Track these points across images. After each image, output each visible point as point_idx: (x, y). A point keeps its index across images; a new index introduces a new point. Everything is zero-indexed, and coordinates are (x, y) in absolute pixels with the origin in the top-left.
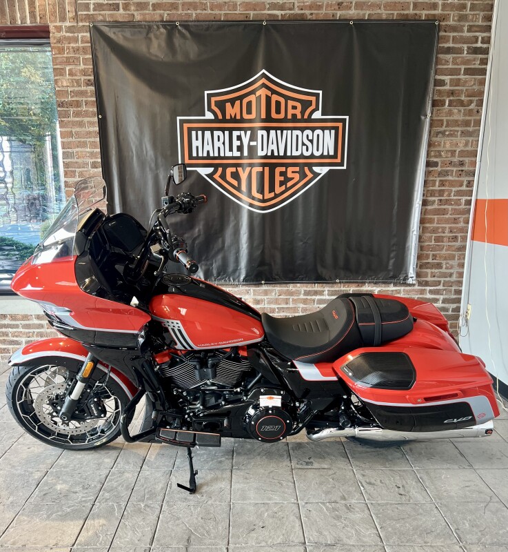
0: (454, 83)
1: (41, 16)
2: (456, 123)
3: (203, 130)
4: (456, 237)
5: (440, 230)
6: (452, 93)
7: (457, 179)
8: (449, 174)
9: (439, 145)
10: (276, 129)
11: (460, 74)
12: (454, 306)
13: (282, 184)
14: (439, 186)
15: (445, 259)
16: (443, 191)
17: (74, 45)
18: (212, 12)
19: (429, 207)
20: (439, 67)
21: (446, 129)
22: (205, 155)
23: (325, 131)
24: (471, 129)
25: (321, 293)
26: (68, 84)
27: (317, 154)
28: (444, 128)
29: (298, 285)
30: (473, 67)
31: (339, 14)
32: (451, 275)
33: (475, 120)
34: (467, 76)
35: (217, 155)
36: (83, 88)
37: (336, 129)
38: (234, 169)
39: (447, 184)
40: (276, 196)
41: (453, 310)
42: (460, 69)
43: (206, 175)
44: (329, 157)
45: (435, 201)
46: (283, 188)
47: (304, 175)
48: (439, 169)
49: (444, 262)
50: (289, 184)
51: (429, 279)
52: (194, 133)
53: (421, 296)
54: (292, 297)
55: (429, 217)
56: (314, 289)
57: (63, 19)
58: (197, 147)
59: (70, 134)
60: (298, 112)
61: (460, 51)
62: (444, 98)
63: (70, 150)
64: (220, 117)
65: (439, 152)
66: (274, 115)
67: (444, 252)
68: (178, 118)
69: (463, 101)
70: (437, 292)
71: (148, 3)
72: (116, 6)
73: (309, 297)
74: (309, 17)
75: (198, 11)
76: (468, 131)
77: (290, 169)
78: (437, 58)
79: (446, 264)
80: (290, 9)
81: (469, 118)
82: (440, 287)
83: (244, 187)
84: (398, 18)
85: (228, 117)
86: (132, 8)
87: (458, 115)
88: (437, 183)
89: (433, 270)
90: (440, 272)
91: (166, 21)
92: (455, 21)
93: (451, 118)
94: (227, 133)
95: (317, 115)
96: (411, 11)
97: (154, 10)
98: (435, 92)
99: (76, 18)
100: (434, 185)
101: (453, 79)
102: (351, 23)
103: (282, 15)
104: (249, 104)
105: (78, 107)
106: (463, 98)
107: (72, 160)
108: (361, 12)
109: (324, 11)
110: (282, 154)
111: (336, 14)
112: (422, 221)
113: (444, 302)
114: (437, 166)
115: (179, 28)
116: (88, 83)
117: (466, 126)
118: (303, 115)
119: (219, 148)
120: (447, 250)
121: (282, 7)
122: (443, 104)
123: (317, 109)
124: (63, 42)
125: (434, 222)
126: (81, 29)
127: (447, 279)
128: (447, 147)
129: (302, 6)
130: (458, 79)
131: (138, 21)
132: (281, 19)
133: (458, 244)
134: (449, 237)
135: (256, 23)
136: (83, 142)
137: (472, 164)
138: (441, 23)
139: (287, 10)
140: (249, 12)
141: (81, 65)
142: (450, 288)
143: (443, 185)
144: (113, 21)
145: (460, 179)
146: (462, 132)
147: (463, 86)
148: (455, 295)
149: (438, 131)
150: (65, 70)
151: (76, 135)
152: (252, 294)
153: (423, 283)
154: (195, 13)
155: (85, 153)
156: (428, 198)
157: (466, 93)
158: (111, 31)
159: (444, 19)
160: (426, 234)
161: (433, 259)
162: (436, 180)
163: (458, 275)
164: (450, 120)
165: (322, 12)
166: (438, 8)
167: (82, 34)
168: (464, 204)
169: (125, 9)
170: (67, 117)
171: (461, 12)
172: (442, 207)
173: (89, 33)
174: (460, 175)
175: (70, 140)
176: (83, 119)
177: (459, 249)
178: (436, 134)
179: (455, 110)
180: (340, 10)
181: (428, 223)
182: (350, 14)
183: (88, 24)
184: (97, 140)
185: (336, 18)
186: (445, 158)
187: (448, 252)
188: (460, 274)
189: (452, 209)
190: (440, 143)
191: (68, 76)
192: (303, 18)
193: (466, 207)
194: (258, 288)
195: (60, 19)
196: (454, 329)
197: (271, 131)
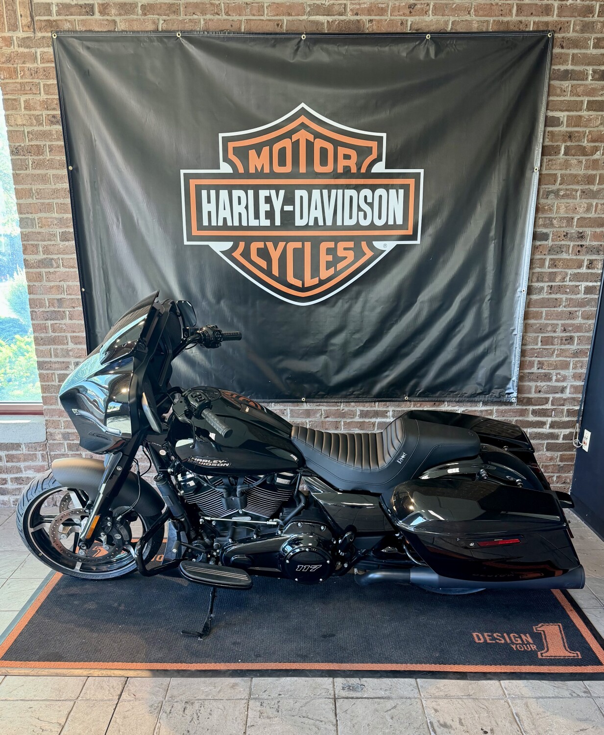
0: (571, 121)
2: (574, 179)
3: (217, 188)
4: (571, 338)
5: (549, 328)
6: (570, 136)
7: (575, 257)
8: (564, 250)
9: (551, 210)
10: (321, 187)
11: (581, 110)
12: (567, 431)
13: (329, 265)
14: (549, 268)
15: (556, 368)
16: (555, 274)
17: (31, 66)
18: (227, 17)
19: (534, 297)
20: (551, 98)
21: (560, 187)
22: (221, 223)
23: (390, 190)
24: (595, 188)
25: (384, 414)
26: (24, 122)
27: (379, 223)
28: (557, 186)
29: (353, 404)
30: (600, 98)
31: (410, 20)
32: (563, 390)
33: (600, 175)
34: (591, 113)
35: (238, 225)
36: (46, 128)
37: (406, 188)
38: (261, 245)
39: (561, 263)
40: (322, 282)
41: (565, 437)
42: (582, 102)
43: (222, 252)
45: (542, 288)
46: (331, 271)
48: (550, 242)
49: (554, 372)
50: (340, 266)
51: (533, 395)
52: (204, 193)
53: (520, 418)
54: (342, 421)
55: (534, 309)
56: (374, 409)
57: (14, 27)
58: (209, 213)
59: (29, 193)
60: (352, 163)
61: (582, 76)
62: (558, 143)
63: (30, 216)
64: (241, 170)
65: (550, 219)
66: (318, 168)
67: (554, 358)
68: (182, 172)
69: (585, 147)
70: (544, 413)
71: (136, 5)
72: (89, 9)
73: (367, 420)
74: (368, 25)
75: (208, 17)
76: (592, 191)
77: (341, 245)
78: (549, 85)
79: (557, 374)
80: (341, 14)
81: (594, 172)
82: (549, 406)
83: (275, 272)
84: (496, 28)
85: (252, 170)
86: (113, 11)
87: (578, 167)
88: (547, 263)
89: (539, 384)
90: (548, 386)
91: (163, 31)
92: (576, 31)
93: (568, 172)
94: (251, 193)
95: (380, 168)
96: (514, 18)
97: (145, 14)
98: (547, 133)
99: (32, 26)
100: (542, 265)
101: (572, 116)
102: (428, 36)
103: (328, 21)
104: (282, 152)
105: (37, 156)
106: (585, 143)
107: (33, 230)
108: (442, 19)
109: (388, 17)
111: (407, 21)
112: (526, 316)
113: (552, 426)
114: (547, 239)
115: (185, 42)
116: (52, 121)
117: (588, 183)
118: (359, 169)
119: (240, 214)
120: (557, 356)
121: (328, 12)
122: (557, 152)
123: (379, 159)
124: (14, 62)
125: (541, 317)
126: (39, 43)
127: (558, 396)
128: (562, 213)
129: (358, 9)
130: (580, 116)
131: (123, 31)
132: (328, 31)
133: (574, 347)
134: (562, 337)
135: (293, 36)
136: (49, 204)
137: (595, 236)
138: (556, 35)
139: (336, 15)
140: (281, 18)
141: (42, 95)
142: (562, 407)
143: (555, 266)
144: (85, 31)
145: (579, 257)
146: (583, 192)
147: (586, 127)
148: (568, 416)
149: (550, 189)
150: (20, 101)
151: (38, 195)
152: (289, 415)
153: (525, 401)
154: (204, 19)
155: (51, 220)
156: (533, 284)
157: (590, 137)
158: (83, 45)
159: (560, 29)
160: (529, 334)
161: (538, 369)
162: (545, 259)
163: (572, 390)
164: (566, 175)
165: (386, 18)
166: (553, 13)
167: (42, 49)
168: (583, 292)
169: (102, 13)
170: (24, 168)
171: (586, 19)
172: (553, 296)
173: (52, 48)
174: (579, 251)
175: (30, 201)
176: (47, 171)
177: (576, 354)
178: (547, 195)
179: (573, 161)
180: (412, 16)
181: (533, 318)
182: (426, 21)
183: (50, 34)
184: (68, 201)
185: (407, 27)
186: (558, 227)
187: (560, 359)
188: (575, 389)
189: (567, 299)
190: (552, 206)
191: (23, 110)
192: (358, 28)
193: (586, 296)
194: (297, 408)
195: (8, 27)
196: (566, 463)
197: (314, 191)
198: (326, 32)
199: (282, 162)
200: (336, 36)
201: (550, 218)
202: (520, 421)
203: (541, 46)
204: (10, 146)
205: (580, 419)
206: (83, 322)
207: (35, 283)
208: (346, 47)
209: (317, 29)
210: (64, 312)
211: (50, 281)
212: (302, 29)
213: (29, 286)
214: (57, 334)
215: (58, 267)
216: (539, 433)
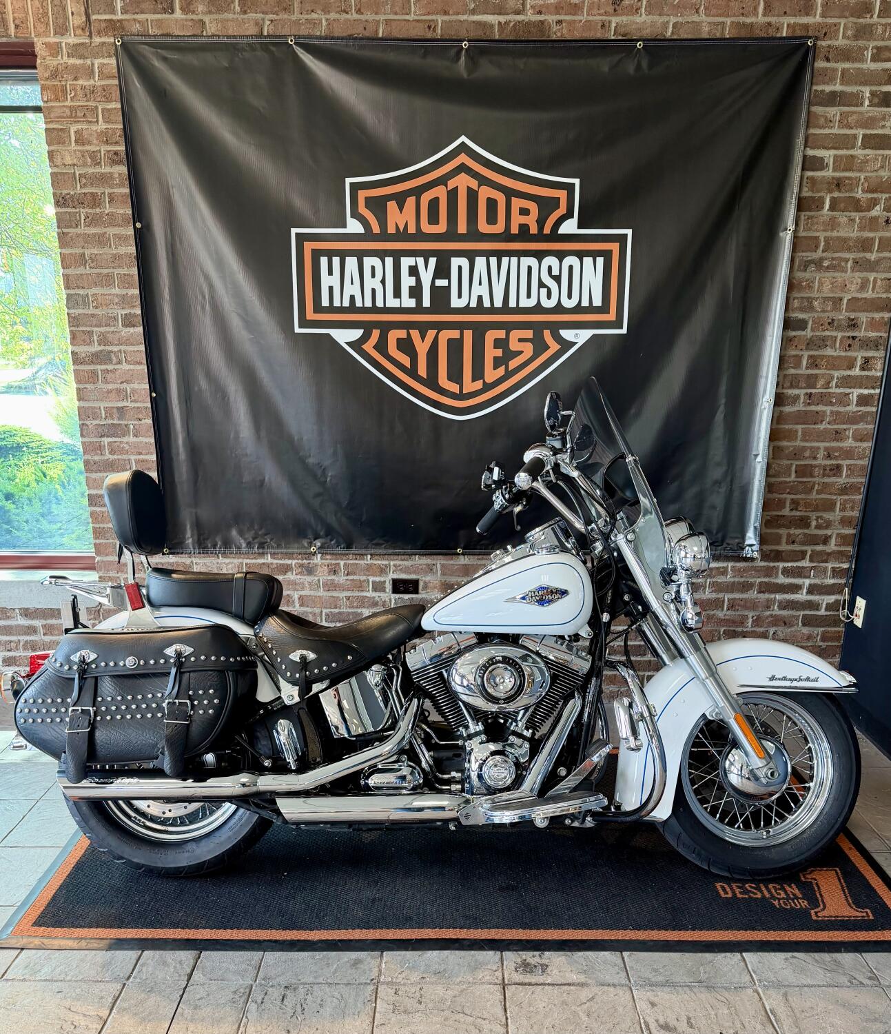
0: (839, 163)
1: (17, 22)
2: (844, 244)
3: (343, 255)
4: (838, 467)
5: (807, 454)
6: (838, 184)
7: (843, 354)
8: (829, 343)
9: (810, 287)
10: (487, 254)
11: (853, 147)
12: (831, 599)
13: (497, 363)
14: (807, 368)
15: (816, 509)
16: (816, 377)
17: (85, 83)
18: (359, 17)
19: (787, 409)
20: (812, 131)
21: (824, 255)
22: (346, 303)
23: (585, 259)
24: (873, 256)
26: (75, 161)
27: (568, 304)
28: (819, 254)
30: (880, 132)
31: (615, 21)
33: (880, 239)
34: (868, 151)
35: (371, 306)
36: (105, 169)
37: (607, 255)
38: (402, 334)
39: (824, 362)
40: (487, 387)
41: (829, 607)
42: (855, 137)
44: (591, 309)
45: (798, 397)
46: (501, 371)
47: (540, 347)
48: (808, 333)
49: (813, 515)
50: (513, 364)
51: (784, 547)
52: (324, 261)
53: (766, 580)
55: (787, 427)
57: (62, 30)
58: (331, 289)
59: (82, 260)
60: (531, 221)
61: (856, 100)
62: (821, 194)
63: (81, 292)
64: (376, 229)
65: (810, 300)
66: (483, 227)
67: (814, 496)
68: (294, 231)
69: (858, 200)
70: (800, 573)
72: (167, 5)
74: (555, 28)
75: (333, 16)
76: (869, 261)
77: (515, 335)
78: (809, 113)
79: (817, 520)
80: (517, 13)
81: (871, 235)
82: (806, 563)
83: (422, 371)
84: (734, 34)
85: (391, 229)
86: (201, 8)
87: (849, 228)
88: (804, 363)
89: (792, 531)
90: (805, 534)
91: (269, 36)
92: (848, 38)
93: (835, 234)
94: (389, 261)
95: (570, 227)
96: (761, 19)
97: (245, 12)
98: (805, 180)
99: (87, 27)
100: (797, 365)
101: (841, 156)
102: (639, 45)
103: (499, 23)
104: (434, 204)
105: (92, 208)
106: (859, 194)
107: (85, 311)
108: (660, 20)
109: (583, 17)
110: (498, 303)
111: (610, 22)
112: (774, 436)
113: (810, 592)
114: (804, 328)
115: (300, 52)
116: (114, 159)
117: (864, 251)
118: (541, 227)
119: (374, 291)
120: (818, 492)
121: (500, 9)
122: (820, 207)
123: (569, 215)
124: (63, 77)
125: (796, 438)
126: (99, 51)
127: (820, 548)
128: (827, 291)
129: (541, 6)
130: (851, 156)
131: (213, 36)
132: (499, 36)
133: (843, 480)
134: (825, 466)
135: (449, 44)
136: (107, 275)
137: (873, 325)
138: (819, 43)
139: (512, 13)
140: (433, 17)
141: (100, 123)
142: (824, 565)
143: (816, 365)
144: (161, 35)
145: (849, 354)
146: (856, 262)
147: (861, 171)
148: (833, 577)
149: (809, 258)
150: (69, 132)
151: (92, 262)
152: (439, 572)
153: (772, 555)
154: (327, 20)
155: (110, 297)
156: (785, 391)
157: (866, 185)
158: (157, 54)
159: (825, 34)
160: (778, 462)
161: (792, 510)
162: (802, 355)
163: (839, 540)
164: (832, 238)
165: (580, 18)
166: (815, 13)
167: (100, 60)
168: (855, 403)
169: (185, 10)
170: (74, 225)
171: (861, 20)
172: (813, 408)
173: (114, 58)
174: (850, 346)
175: (81, 270)
176: (106, 230)
177: (844, 490)
178: (805, 266)
179: (842, 218)
180: (617, 15)
181: (784, 438)
182: (637, 23)
183: (112, 40)
184: (134, 271)
185: (610, 30)
186: (820, 311)
187: (823, 496)
188: (843, 539)
189: (832, 412)
190: (812, 282)
191: (73, 144)
192: (542, 31)
193: (859, 409)
194: (451, 562)
195: (55, 29)
196: (830, 644)
197: (477, 258)
198: (497, 37)
199: (434, 219)
200: (511, 45)
201: (808, 298)
202: (766, 583)
203: (797, 58)
204: (54, 194)
205: (851, 581)
206: (153, 440)
207: (88, 386)
208: (524, 60)
209: (485, 34)
210: (126, 426)
211: (106, 381)
212: (463, 34)
213: (78, 390)
214: (115, 457)
215: (119, 363)
216: (792, 602)
